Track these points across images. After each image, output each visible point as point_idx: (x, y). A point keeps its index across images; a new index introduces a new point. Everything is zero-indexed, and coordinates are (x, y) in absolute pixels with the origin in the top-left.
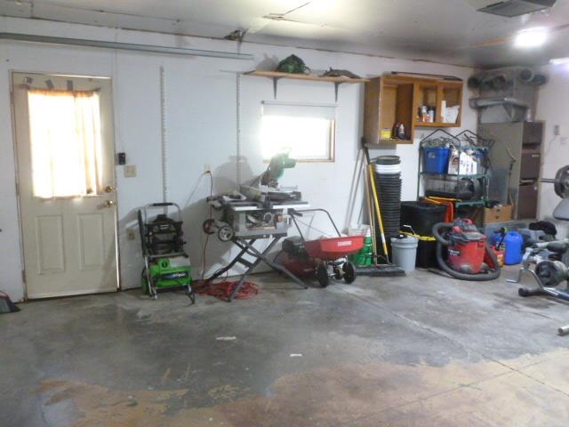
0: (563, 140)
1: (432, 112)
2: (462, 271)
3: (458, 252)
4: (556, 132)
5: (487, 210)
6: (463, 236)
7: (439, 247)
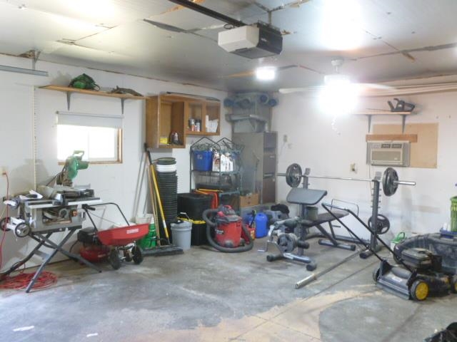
0: (290, 146)
1: (198, 124)
2: (225, 246)
3: (222, 231)
4: (285, 140)
5: (242, 197)
6: (226, 219)
7: (208, 228)
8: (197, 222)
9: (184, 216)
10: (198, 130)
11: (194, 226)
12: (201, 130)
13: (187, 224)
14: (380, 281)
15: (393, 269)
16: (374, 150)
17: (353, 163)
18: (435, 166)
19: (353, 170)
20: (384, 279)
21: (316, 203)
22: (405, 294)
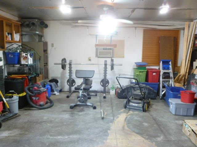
0: (55, 49)
1: (10, 35)
2: (40, 105)
3: (38, 98)
4: (53, 45)
5: (37, 77)
6: (39, 91)
7: (28, 97)
8: (21, 95)
9: (13, 93)
10: (10, 40)
11: (20, 97)
12: (12, 39)
13: (16, 97)
14: (128, 107)
15: (131, 101)
16: (100, 51)
17: (89, 57)
18: (123, 57)
19: (90, 60)
20: (129, 106)
21: (92, 77)
22: (141, 110)
